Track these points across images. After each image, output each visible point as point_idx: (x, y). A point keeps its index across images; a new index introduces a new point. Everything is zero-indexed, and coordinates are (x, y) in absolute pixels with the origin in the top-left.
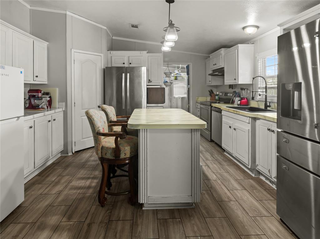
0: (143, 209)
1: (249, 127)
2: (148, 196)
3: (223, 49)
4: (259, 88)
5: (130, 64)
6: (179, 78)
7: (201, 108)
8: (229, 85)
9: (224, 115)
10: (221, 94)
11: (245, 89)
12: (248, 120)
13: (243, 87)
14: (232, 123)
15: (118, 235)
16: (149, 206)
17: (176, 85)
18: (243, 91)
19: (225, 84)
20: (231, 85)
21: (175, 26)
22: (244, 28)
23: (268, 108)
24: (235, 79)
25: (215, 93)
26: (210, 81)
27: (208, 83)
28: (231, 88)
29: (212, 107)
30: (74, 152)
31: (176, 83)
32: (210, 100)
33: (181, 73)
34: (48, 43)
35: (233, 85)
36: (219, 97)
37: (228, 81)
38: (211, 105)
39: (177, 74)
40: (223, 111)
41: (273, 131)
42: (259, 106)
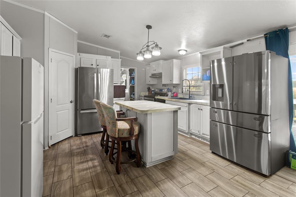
0: (147, 167)
1: (187, 109)
2: (152, 157)
3: (161, 61)
4: (184, 86)
5: (98, 65)
10: (156, 90)
13: (175, 86)
15: (144, 184)
16: (150, 164)
18: (174, 88)
19: (162, 83)
21: (159, 46)
22: (179, 51)
23: (191, 98)
25: (151, 89)
26: (150, 81)
27: (148, 83)
28: (164, 86)
30: (50, 146)
32: (148, 94)
34: (21, 39)
35: (165, 84)
37: (165, 81)
38: (154, 98)
40: (166, 100)
41: (201, 110)
42: (183, 96)
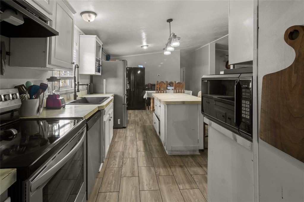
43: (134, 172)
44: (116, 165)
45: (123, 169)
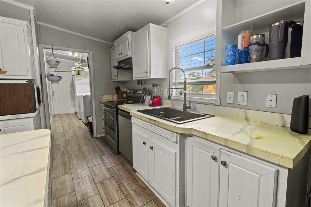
1: (176, 149)
4: (174, 84)
6: (81, 73)
7: (105, 110)
8: (138, 80)
9: (134, 124)
10: (129, 91)
11: (157, 85)
12: (175, 137)
13: (156, 83)
14: (146, 136)
17: (79, 81)
18: (155, 88)
19: (134, 79)
20: (140, 80)
23: (188, 110)
24: (146, 72)
25: (122, 90)
26: (116, 76)
27: (114, 78)
28: (140, 84)
29: (118, 109)
31: (78, 78)
32: (117, 98)
33: (83, 67)
35: (142, 80)
36: (127, 95)
37: (137, 74)
38: (117, 107)
39: (78, 68)
40: (132, 117)
41: (224, 164)
42: (173, 105)
43: (102, 186)
44: (128, 185)
45: (116, 184)
